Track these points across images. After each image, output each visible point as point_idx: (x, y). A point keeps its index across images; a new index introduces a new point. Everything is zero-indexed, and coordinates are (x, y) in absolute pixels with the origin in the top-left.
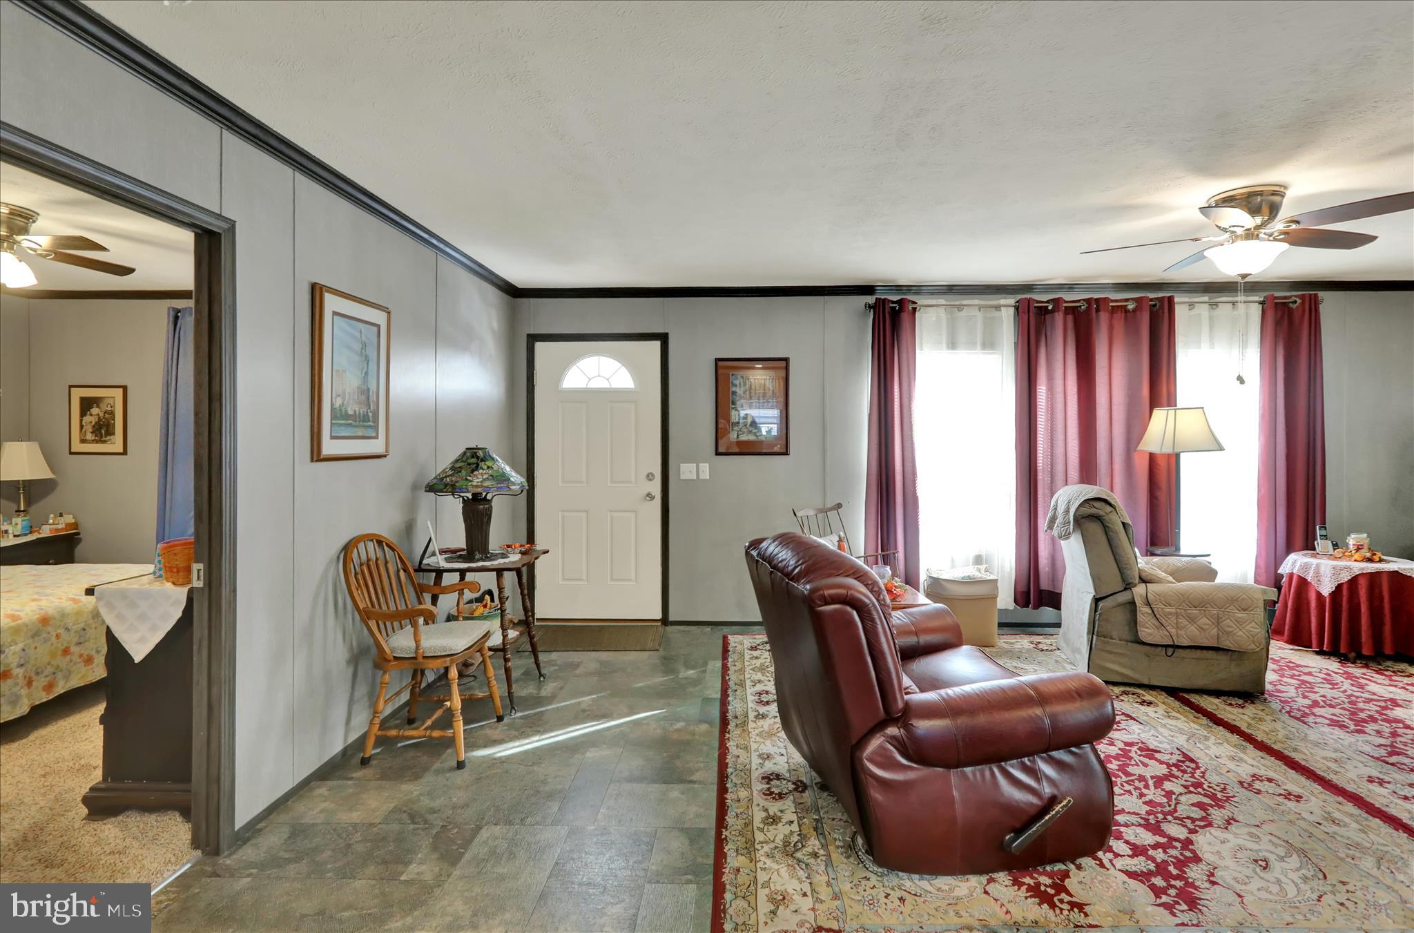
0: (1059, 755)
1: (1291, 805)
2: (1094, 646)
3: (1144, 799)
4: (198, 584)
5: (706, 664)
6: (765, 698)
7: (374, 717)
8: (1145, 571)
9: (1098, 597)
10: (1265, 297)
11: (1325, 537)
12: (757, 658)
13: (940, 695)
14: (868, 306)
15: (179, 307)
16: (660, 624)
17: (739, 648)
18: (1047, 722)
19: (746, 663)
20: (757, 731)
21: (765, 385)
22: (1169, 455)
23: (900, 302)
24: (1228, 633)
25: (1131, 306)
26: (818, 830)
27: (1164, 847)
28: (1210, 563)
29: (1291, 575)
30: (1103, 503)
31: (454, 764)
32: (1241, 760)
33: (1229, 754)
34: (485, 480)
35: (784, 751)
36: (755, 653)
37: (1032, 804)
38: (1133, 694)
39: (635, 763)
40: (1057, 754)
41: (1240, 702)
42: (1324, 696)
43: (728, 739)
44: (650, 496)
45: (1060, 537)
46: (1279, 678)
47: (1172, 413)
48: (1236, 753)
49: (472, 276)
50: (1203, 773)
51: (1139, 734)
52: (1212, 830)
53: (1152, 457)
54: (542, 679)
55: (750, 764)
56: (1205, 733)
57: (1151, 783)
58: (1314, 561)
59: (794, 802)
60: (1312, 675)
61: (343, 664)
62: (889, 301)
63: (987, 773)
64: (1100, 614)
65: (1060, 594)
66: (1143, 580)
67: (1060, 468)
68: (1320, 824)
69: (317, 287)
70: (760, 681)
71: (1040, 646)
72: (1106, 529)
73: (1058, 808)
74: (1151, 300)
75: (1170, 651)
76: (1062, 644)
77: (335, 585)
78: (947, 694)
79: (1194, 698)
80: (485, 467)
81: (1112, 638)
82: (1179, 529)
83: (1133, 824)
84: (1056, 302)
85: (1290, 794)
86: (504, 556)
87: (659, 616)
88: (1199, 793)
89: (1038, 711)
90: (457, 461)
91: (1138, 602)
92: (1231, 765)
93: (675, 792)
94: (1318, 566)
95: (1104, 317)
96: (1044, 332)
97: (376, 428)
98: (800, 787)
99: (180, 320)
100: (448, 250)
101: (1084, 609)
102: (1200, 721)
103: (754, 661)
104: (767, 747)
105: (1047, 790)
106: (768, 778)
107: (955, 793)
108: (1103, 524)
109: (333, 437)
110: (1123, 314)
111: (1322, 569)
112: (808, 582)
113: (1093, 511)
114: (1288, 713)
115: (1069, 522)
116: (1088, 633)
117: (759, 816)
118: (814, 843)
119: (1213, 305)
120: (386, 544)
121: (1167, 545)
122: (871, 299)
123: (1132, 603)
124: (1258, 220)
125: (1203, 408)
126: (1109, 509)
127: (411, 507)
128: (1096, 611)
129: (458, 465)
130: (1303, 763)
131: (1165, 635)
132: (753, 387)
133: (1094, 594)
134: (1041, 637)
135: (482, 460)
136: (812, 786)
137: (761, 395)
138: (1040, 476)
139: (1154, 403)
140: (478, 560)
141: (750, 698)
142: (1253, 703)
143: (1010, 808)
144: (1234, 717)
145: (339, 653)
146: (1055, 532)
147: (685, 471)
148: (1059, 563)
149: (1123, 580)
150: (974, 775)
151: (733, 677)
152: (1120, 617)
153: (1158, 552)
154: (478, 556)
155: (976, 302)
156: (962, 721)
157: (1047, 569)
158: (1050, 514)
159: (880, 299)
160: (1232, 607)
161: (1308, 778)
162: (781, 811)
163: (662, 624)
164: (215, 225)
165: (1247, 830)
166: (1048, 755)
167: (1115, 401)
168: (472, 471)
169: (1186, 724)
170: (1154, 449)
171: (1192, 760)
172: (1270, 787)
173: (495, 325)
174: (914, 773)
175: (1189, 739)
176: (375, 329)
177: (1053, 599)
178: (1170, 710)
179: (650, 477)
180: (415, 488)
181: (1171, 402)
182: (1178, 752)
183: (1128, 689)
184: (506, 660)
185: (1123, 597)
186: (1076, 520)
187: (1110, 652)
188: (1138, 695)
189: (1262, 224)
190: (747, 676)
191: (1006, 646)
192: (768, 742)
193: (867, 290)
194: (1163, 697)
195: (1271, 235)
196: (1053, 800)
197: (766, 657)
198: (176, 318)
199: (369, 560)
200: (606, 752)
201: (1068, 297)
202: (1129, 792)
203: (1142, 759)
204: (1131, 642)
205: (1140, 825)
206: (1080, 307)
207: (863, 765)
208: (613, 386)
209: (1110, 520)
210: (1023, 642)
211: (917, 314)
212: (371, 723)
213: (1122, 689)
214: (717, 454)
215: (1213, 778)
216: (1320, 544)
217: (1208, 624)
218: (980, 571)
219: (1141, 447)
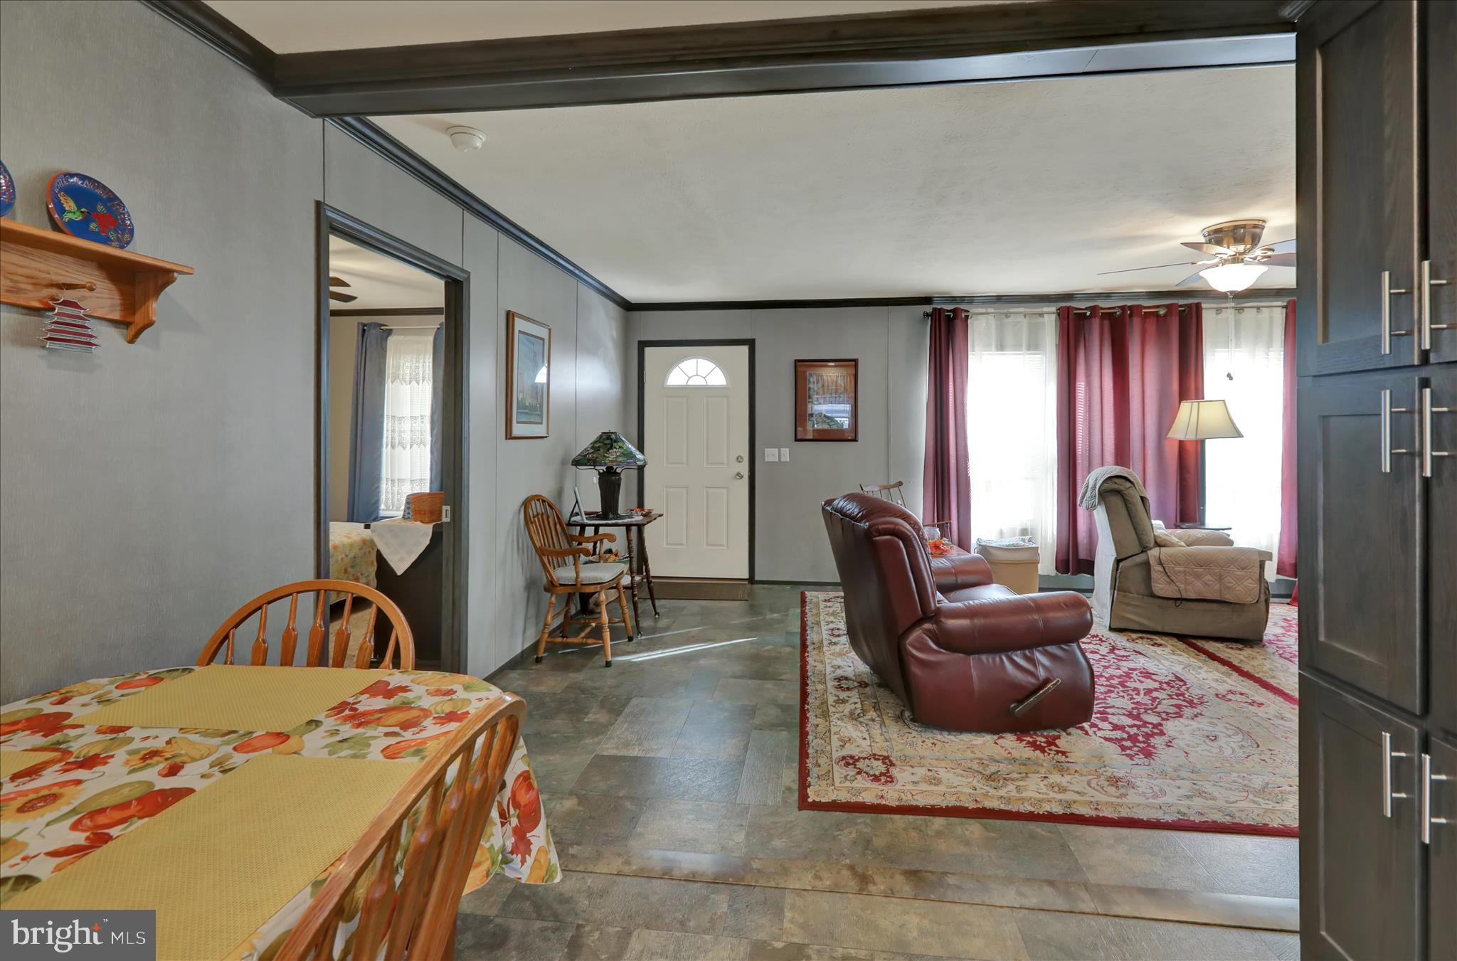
0: (1052, 649)
1: (1253, 709)
2: (1113, 599)
3: (1132, 701)
4: (446, 519)
5: (787, 610)
6: (836, 632)
7: (545, 628)
8: (1160, 537)
9: (1119, 558)
10: (1288, 302)
12: (829, 607)
13: (964, 604)
14: (927, 315)
15: (366, 322)
16: (747, 582)
17: (815, 600)
18: (1041, 623)
19: (821, 610)
20: (830, 652)
21: (836, 382)
22: (1194, 443)
23: (954, 311)
24: (1229, 588)
25: (1162, 312)
26: (876, 707)
27: (1138, 727)
28: (1229, 535)
30: (1123, 480)
31: (604, 664)
32: (1224, 682)
33: (1215, 677)
34: (618, 456)
35: (851, 665)
36: (828, 604)
37: (1032, 684)
38: (1148, 639)
39: (737, 668)
40: (1050, 649)
41: (1240, 646)
43: (808, 656)
44: (739, 476)
45: (1088, 509)
46: (1284, 632)
47: (1195, 405)
48: (1221, 677)
49: (601, 297)
50: (1188, 688)
51: (1143, 664)
52: (1181, 719)
53: (1181, 442)
54: (657, 616)
55: (825, 670)
56: (1201, 664)
57: (1142, 692)
59: (858, 692)
61: (522, 589)
62: (944, 310)
63: (998, 659)
64: (1121, 573)
65: (1094, 562)
66: (1158, 544)
67: (1097, 452)
68: (1270, 719)
69: (511, 313)
70: (832, 622)
72: (1126, 503)
73: (1050, 685)
74: (1181, 306)
75: (1178, 602)
77: (518, 530)
78: (969, 603)
79: (1200, 643)
80: (618, 447)
81: (1131, 593)
83: (1118, 714)
84: (1094, 309)
85: (1254, 702)
86: (630, 517)
87: (747, 576)
88: (1180, 699)
89: (1036, 617)
90: (595, 442)
91: (1152, 562)
92: (1214, 684)
93: (769, 685)
95: (1136, 322)
96: (1082, 335)
97: (541, 416)
98: (863, 685)
99: (366, 333)
100: (585, 277)
101: (1108, 570)
102: (1200, 657)
103: (828, 609)
104: (839, 662)
105: (1042, 673)
106: (839, 679)
107: (974, 673)
108: (1123, 497)
109: (518, 422)
110: (1155, 319)
112: (867, 521)
113: (1115, 486)
114: (1280, 655)
115: (1096, 496)
116: (1111, 589)
117: (831, 700)
118: (872, 714)
119: (1239, 310)
120: (548, 504)
121: (1192, 521)
122: (928, 309)
123: (1147, 564)
124: (1241, 248)
125: (1224, 401)
126: (1128, 485)
127: (561, 478)
128: (1117, 570)
129: (597, 445)
130: (1275, 685)
131: (1175, 590)
132: (826, 384)
133: (1116, 556)
135: (615, 442)
136: (872, 685)
137: (833, 391)
138: (1079, 461)
139: (1183, 396)
140: (611, 519)
141: (824, 633)
142: (1252, 647)
143: (1014, 685)
144: (1230, 656)
145: (520, 582)
146: (1084, 505)
147: (769, 455)
148: (1094, 535)
149: (1140, 544)
150: (988, 660)
151: (810, 619)
152: (1137, 575)
153: (1183, 526)
154: (611, 516)
155: (1022, 310)
156: (979, 622)
157: (1085, 541)
158: (1083, 491)
159: (936, 308)
160: (1232, 566)
161: (1275, 694)
162: (849, 697)
163: (749, 582)
164: (460, 276)
165: (1209, 720)
166: (1044, 649)
167: (1147, 394)
168: (608, 450)
169: (1187, 659)
170: (1185, 436)
171: (1182, 681)
172: (1239, 698)
173: (614, 334)
174: (944, 656)
175: (1185, 668)
176: (541, 341)
177: (1087, 566)
179: (739, 459)
180: (563, 463)
181: (1199, 395)
182: (1172, 675)
183: (1144, 635)
184: (634, 596)
185: (1139, 559)
186: (1101, 493)
187: (1127, 604)
188: (1152, 640)
189: (1245, 252)
190: (822, 618)
192: (839, 659)
193: (927, 300)
194: (1174, 641)
195: (1255, 259)
196: (1047, 681)
197: (838, 606)
198: (364, 330)
199: (538, 514)
200: (715, 661)
201: (1105, 304)
202: (1123, 697)
203: (1140, 678)
204: (1147, 596)
205: (1124, 715)
206: (1116, 313)
207: (906, 649)
208: (709, 384)
209: (1130, 494)
211: (969, 321)
212: (543, 633)
213: (1140, 635)
214: (796, 440)
215: (1195, 692)
217: (1212, 581)
218: (1024, 540)
219: (1170, 435)
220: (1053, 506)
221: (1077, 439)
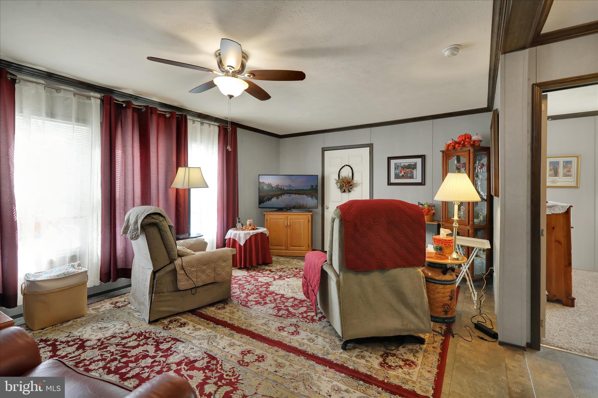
2: (153, 300)
8: (180, 251)
9: (155, 270)
10: (220, 125)
11: (239, 222)
22: (185, 190)
24: (219, 274)
25: (168, 115)
28: (204, 239)
29: (230, 239)
30: (158, 216)
32: (234, 344)
38: (175, 321)
41: (222, 305)
42: (248, 290)
45: (132, 239)
47: (187, 169)
48: (231, 340)
50: (221, 365)
51: (183, 351)
53: (177, 190)
56: (215, 333)
58: (238, 232)
60: (241, 280)
64: (156, 281)
65: (130, 270)
66: (180, 256)
67: (130, 197)
68: (276, 371)
71: (118, 305)
72: (160, 231)
74: (177, 115)
75: (193, 291)
76: (132, 300)
79: (204, 311)
81: (163, 293)
82: (190, 225)
84: (128, 103)
85: (259, 357)
88: (223, 384)
91: (178, 268)
92: (231, 350)
94: (239, 234)
95: (154, 118)
96: (120, 119)
101: (146, 279)
108: (157, 226)
110: (164, 119)
111: (241, 235)
113: (152, 220)
114: (241, 303)
115: (138, 229)
116: (149, 294)
119: (202, 124)
121: (184, 233)
123: (175, 271)
125: (200, 167)
126: (162, 219)
128: (154, 279)
131: (191, 283)
133: (152, 269)
134: (118, 297)
138: (118, 203)
139: (178, 165)
142: (227, 304)
146: (128, 236)
148: (129, 252)
149: (169, 258)
152: (168, 280)
153: (181, 237)
157: (122, 256)
158: (124, 225)
160: (220, 261)
167: (160, 162)
169: (205, 331)
170: (179, 187)
171: (214, 358)
172: (249, 356)
175: (208, 342)
177: (126, 273)
178: (195, 325)
181: (186, 165)
182: (206, 355)
185: (169, 268)
186: (142, 226)
188: (178, 320)
191: (93, 312)
194: (190, 316)
201: (135, 103)
204: (174, 292)
206: (142, 109)
209: (162, 224)
210: (106, 305)
215: (226, 366)
216: (239, 225)
217: (210, 272)
218: (73, 266)
219: (173, 186)
220: (98, 235)
221: (116, 188)
